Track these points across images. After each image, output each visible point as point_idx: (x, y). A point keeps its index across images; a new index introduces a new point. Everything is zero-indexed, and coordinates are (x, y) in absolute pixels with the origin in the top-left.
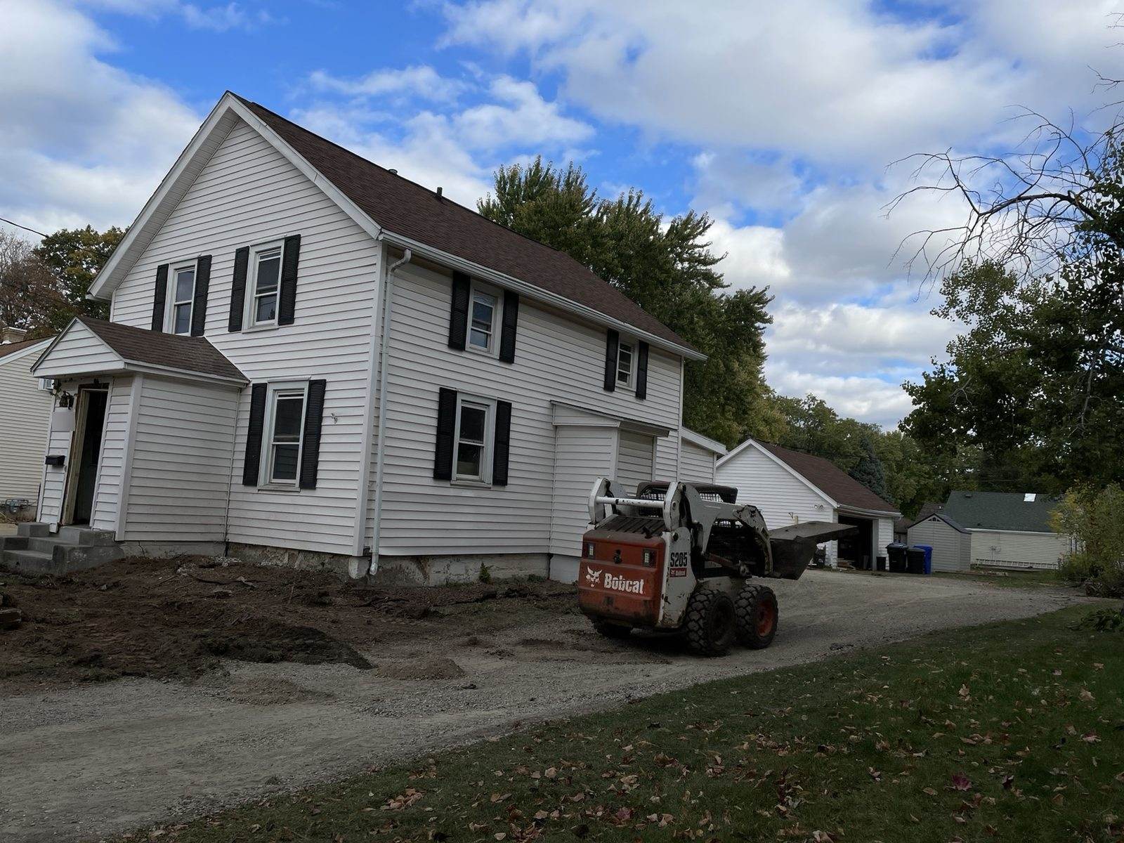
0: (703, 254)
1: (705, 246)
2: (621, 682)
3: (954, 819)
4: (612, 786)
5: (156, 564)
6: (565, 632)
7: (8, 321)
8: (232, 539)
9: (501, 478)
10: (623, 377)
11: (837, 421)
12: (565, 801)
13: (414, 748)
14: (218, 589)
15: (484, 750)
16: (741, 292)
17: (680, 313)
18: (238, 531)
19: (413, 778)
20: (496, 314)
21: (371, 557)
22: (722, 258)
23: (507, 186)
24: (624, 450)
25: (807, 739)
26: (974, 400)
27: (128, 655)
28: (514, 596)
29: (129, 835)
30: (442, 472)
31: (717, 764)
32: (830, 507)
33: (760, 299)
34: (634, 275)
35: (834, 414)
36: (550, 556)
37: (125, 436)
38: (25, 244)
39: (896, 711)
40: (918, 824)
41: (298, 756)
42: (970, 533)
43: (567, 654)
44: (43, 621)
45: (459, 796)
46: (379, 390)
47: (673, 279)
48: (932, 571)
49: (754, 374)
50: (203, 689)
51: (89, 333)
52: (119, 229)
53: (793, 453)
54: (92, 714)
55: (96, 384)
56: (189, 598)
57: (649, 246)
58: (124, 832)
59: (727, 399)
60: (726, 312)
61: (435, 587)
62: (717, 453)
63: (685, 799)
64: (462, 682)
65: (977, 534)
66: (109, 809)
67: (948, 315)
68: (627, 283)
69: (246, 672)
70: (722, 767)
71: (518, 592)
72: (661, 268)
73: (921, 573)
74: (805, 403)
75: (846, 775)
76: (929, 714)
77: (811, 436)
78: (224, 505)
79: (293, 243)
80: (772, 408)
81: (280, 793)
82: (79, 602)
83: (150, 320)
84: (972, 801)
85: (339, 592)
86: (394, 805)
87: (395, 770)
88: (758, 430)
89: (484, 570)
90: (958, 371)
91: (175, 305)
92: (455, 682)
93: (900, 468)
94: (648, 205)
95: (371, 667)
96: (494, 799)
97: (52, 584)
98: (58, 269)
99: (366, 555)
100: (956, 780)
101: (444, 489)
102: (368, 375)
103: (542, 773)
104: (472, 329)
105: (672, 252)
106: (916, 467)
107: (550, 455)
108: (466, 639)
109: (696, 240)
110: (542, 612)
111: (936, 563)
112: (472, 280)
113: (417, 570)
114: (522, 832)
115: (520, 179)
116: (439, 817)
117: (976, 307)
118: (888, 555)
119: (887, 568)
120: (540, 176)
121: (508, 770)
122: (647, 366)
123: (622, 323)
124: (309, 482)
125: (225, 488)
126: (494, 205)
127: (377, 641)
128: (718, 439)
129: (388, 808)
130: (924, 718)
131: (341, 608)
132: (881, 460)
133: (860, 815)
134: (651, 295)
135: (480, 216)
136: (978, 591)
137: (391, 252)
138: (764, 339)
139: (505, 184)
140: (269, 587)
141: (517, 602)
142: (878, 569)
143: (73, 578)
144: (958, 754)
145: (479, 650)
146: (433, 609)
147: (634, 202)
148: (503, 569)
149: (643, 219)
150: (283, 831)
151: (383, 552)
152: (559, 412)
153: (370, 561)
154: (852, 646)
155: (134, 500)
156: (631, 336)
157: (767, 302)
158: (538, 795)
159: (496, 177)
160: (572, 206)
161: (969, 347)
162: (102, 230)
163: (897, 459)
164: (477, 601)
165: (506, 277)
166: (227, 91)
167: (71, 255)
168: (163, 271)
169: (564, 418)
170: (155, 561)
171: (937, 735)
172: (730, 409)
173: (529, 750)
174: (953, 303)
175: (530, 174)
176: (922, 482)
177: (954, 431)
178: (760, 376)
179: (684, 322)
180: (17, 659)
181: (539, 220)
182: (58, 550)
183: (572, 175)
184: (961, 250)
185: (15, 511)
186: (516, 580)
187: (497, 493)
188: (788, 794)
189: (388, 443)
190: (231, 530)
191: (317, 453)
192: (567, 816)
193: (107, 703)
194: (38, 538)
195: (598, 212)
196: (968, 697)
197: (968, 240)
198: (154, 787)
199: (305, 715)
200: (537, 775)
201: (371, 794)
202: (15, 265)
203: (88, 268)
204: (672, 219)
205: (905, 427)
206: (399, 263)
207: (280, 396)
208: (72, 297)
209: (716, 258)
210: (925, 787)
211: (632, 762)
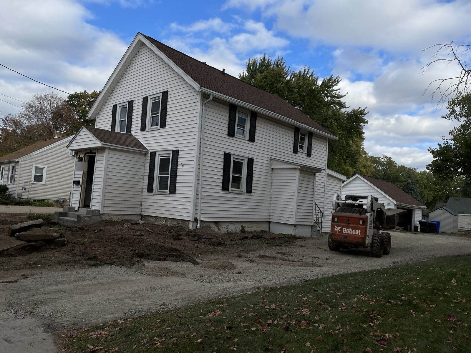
0: (337, 94)
1: (338, 90)
2: (301, 273)
3: (448, 331)
4: (299, 313)
5: (115, 223)
6: (277, 253)
7: (56, 129)
8: (143, 213)
9: (249, 190)
10: (302, 147)
11: (397, 166)
12: (279, 317)
13: (217, 295)
14: (139, 233)
15: (245, 297)
16: (354, 110)
17: (326, 120)
18: (145, 210)
19: (217, 306)
20: (247, 122)
21: (198, 221)
22: (345, 95)
23: (252, 68)
24: (302, 179)
25: (383, 298)
26: (462, 155)
27: (106, 256)
28: (255, 238)
29: (111, 322)
30: (225, 187)
31: (343, 306)
32: (392, 203)
33: (363, 113)
34: (306, 104)
35: (396, 163)
36: (270, 222)
37: (102, 173)
38: (61, 98)
39: (422, 288)
40: (432, 333)
41: (172, 296)
42: (458, 216)
43: (278, 262)
44: (75, 243)
45: (236, 313)
46: (200, 154)
47: (323, 105)
48: (440, 232)
49: (359, 146)
50: (135, 270)
51: (88, 132)
52: (96, 91)
53: (376, 180)
54: (94, 278)
55: (91, 153)
56: (128, 236)
57: (313, 91)
58: (109, 321)
59: (347, 157)
60: (347, 119)
61: (223, 234)
62: (342, 180)
63: (329, 319)
64: (235, 271)
65: (461, 216)
66: (103, 313)
67: (450, 118)
68: (303, 108)
69: (151, 264)
70: (346, 308)
71: (256, 236)
72: (318, 101)
73: (435, 233)
74: (382, 159)
75: (400, 313)
76: (438, 290)
77: (385, 173)
78: (140, 200)
79: (165, 94)
80: (367, 161)
81: (167, 309)
82: (87, 237)
83: (110, 127)
84: (457, 325)
85: (185, 234)
86: (211, 315)
87: (210, 303)
88: (361, 170)
89: (243, 228)
90: (454, 143)
91: (120, 121)
92: (232, 271)
93: (426, 187)
94: (313, 73)
95: (199, 264)
96: (250, 315)
97: (77, 230)
98: (74, 108)
99: (196, 220)
100: (450, 316)
101: (226, 194)
102: (196, 148)
103: (270, 306)
104: (237, 128)
105: (323, 93)
106: (433, 186)
107: (270, 181)
108: (236, 254)
109: (334, 87)
110: (267, 245)
111: (442, 229)
112: (237, 107)
113: (216, 227)
114: (262, 328)
115: (257, 64)
116: (229, 320)
117: (463, 114)
118: (419, 225)
119: (419, 230)
120: (266, 62)
121: (255, 305)
122: (312, 142)
123: (301, 124)
124: (173, 191)
125: (141, 194)
126: (246, 76)
127: (201, 254)
128: (343, 174)
129: (208, 316)
130: (435, 291)
131: (186, 241)
132: (417, 183)
133: (406, 328)
134: (314, 112)
135: (241, 80)
136: (461, 241)
137: (205, 96)
138: (364, 131)
139: (250, 66)
140: (158, 232)
141: (256, 241)
142: (415, 231)
143: (85, 228)
144: (451, 306)
145: (241, 259)
146: (222, 242)
147: (306, 72)
148: (250, 227)
149: (310, 79)
150: (169, 323)
151: (202, 219)
152: (274, 162)
153: (197, 223)
154: (403, 262)
155: (106, 198)
156: (305, 129)
157: (365, 114)
158: (268, 315)
159: (247, 63)
160: (279, 75)
161: (460, 132)
162: (90, 92)
163: (425, 183)
164: (240, 240)
165: (251, 106)
166: (139, 32)
167: (79, 102)
168: (115, 107)
169: (276, 165)
170: (114, 222)
171: (441, 298)
172: (348, 161)
173: (264, 298)
174: (452, 112)
175: (261, 62)
176: (436, 193)
177: (453, 169)
178: (362, 147)
179: (328, 124)
180: (66, 257)
181: (265, 82)
182: (78, 217)
183: (279, 62)
184: (457, 87)
185: (61, 203)
186: (256, 232)
187: (248, 196)
188: (375, 319)
189: (204, 175)
190: (143, 210)
191: (176, 180)
192: (280, 323)
193: (100, 274)
194: (71, 213)
195: (291, 77)
196: (456, 284)
197: (460, 83)
198: (119, 305)
199: (174, 281)
200: (267, 307)
201: (202, 311)
202: (58, 107)
203: (85, 108)
204: (323, 79)
205: (429, 168)
206: (207, 101)
207: (161, 157)
208: (80, 119)
209: (343, 95)
210: (435, 319)
211: (307, 304)
